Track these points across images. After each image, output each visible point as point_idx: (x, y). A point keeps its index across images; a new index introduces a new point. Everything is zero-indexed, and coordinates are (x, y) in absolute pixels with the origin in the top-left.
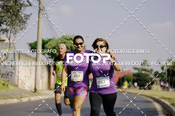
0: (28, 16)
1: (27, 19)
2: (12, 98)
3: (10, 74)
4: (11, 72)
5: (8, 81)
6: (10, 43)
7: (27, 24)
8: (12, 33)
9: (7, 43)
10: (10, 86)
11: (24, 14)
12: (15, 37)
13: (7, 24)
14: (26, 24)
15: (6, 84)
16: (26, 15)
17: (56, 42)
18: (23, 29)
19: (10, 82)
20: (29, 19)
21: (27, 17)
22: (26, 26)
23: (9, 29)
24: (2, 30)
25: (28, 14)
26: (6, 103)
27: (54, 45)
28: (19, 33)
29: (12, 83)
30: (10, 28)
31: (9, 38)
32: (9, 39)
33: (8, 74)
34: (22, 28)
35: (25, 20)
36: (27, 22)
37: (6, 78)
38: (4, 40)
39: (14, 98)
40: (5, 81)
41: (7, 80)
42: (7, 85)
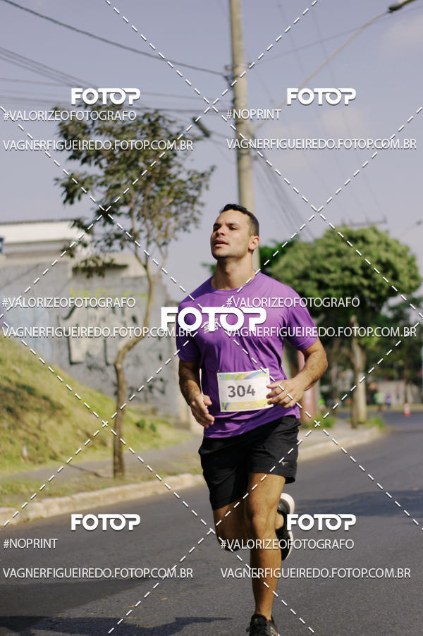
0: (203, 175)
1: (198, 188)
2: (175, 474)
3: (158, 384)
4: (162, 380)
5: (154, 411)
6: (148, 277)
7: (202, 205)
8: (153, 245)
9: (136, 278)
10: (161, 429)
11: (189, 173)
12: (165, 256)
13: (130, 214)
14: (197, 207)
15: (148, 423)
16: (195, 172)
17: (309, 256)
18: (191, 227)
19: (160, 413)
20: (207, 187)
21: (200, 179)
22: (199, 212)
23: (141, 231)
24: (118, 236)
25: (201, 171)
26: (156, 493)
27: (301, 267)
28: (176, 239)
29: (168, 416)
30: (144, 228)
31: (143, 261)
32: (145, 267)
33: (151, 387)
34: (187, 223)
35: (192, 193)
36: (200, 200)
37: (146, 400)
38: (124, 267)
39: (183, 472)
40: (143, 413)
41: (149, 406)
42: (153, 428)
